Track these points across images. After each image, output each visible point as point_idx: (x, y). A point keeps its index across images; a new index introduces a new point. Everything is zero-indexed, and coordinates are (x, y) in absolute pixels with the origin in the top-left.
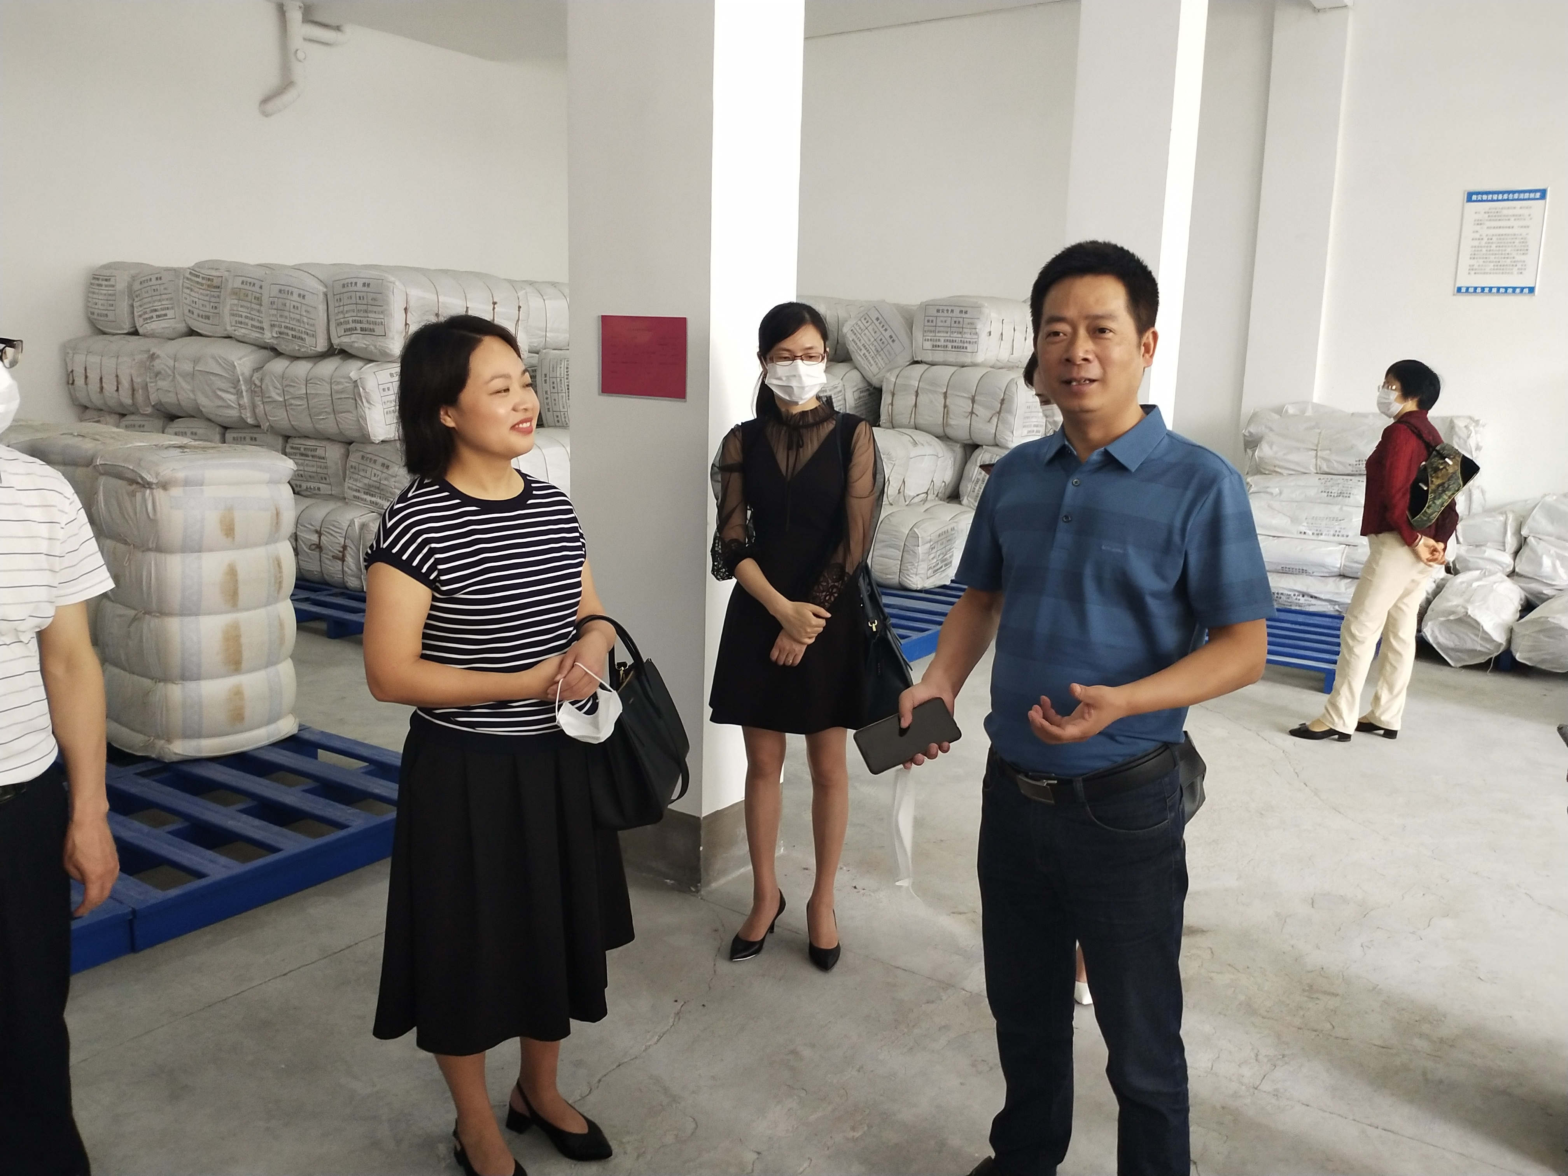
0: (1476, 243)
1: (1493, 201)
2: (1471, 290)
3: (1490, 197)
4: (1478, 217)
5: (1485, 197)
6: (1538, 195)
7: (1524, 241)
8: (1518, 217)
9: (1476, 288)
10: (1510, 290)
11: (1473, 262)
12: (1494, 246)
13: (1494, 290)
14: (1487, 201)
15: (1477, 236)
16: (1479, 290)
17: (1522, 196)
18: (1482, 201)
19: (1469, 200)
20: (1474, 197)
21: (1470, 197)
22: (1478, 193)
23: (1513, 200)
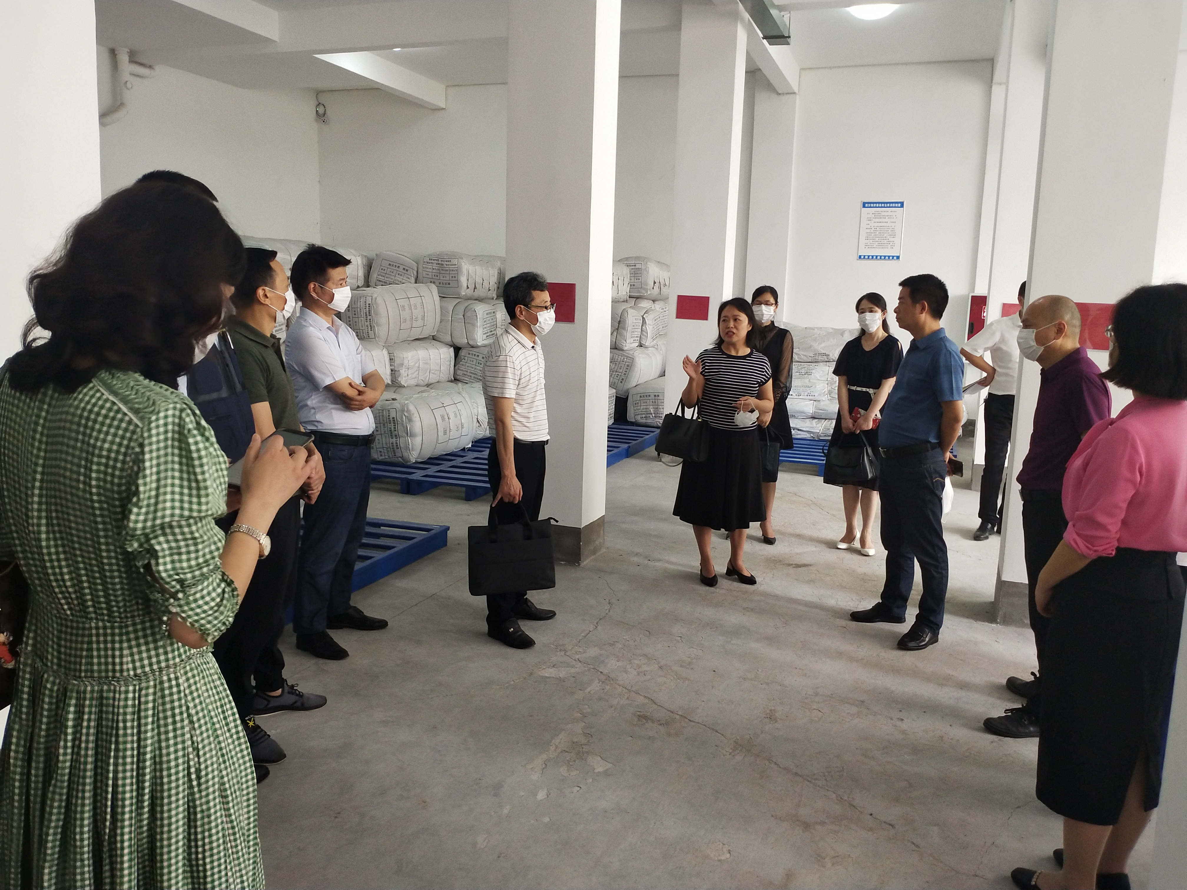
0: (868, 231)
1: (876, 207)
2: (866, 257)
3: (875, 205)
4: (869, 216)
5: (872, 205)
6: (899, 205)
7: (893, 230)
8: (890, 217)
9: (869, 256)
10: (887, 258)
11: (867, 241)
12: (877, 233)
13: (879, 257)
14: (873, 207)
15: (869, 227)
16: (870, 257)
17: (891, 205)
18: (871, 207)
19: (864, 207)
20: (867, 205)
21: (864, 205)
22: (868, 203)
23: (887, 207)
